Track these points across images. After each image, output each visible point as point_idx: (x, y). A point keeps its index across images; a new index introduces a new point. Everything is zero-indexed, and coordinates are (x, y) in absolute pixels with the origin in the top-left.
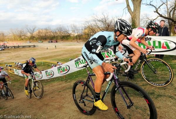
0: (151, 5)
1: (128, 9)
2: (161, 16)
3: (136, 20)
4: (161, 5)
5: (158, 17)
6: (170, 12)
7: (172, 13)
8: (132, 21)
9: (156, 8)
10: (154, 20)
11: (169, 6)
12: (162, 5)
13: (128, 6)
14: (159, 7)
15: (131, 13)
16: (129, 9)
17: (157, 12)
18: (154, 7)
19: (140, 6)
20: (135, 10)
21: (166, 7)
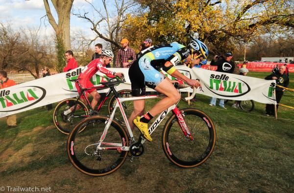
0: (86, 18)
1: (49, 19)
2: (101, 36)
3: (63, 38)
4: (99, 20)
5: (97, 37)
6: (112, 32)
7: (114, 34)
8: (58, 40)
9: (93, 24)
10: (92, 41)
11: (111, 24)
12: (101, 21)
13: (49, 13)
14: (98, 23)
15: (55, 26)
16: (51, 20)
17: (94, 29)
18: (91, 22)
19: (68, 17)
20: (61, 23)
21: (107, 24)
